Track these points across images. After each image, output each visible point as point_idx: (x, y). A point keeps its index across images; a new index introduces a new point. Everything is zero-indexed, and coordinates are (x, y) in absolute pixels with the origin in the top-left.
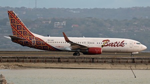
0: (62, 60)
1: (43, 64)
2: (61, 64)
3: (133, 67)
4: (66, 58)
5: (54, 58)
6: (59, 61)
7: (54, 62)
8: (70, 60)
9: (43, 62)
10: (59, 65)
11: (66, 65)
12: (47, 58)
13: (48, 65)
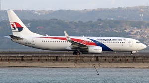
0: (25, 59)
1: (7, 63)
2: (25, 63)
3: (97, 65)
4: (30, 57)
5: (18, 57)
6: (23, 60)
7: (17, 61)
8: (34, 59)
9: (6, 60)
10: (23, 64)
11: (29, 64)
12: (10, 57)
13: (11, 64)
